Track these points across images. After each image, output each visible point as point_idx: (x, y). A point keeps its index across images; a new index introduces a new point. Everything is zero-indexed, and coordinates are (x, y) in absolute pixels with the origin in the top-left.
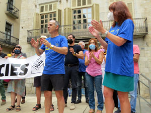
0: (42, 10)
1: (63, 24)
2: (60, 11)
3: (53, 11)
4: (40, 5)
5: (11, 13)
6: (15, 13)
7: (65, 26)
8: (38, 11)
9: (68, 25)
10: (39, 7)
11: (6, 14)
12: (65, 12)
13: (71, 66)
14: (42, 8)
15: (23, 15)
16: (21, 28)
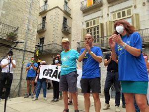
0: (88, 26)
1: (105, 35)
2: (102, 25)
3: (96, 25)
4: (86, 22)
5: (65, 30)
6: (68, 30)
7: (107, 36)
8: (85, 26)
9: (110, 36)
10: (85, 24)
11: (62, 32)
12: (107, 25)
13: (114, 72)
14: (88, 24)
15: (74, 31)
16: (72, 41)
